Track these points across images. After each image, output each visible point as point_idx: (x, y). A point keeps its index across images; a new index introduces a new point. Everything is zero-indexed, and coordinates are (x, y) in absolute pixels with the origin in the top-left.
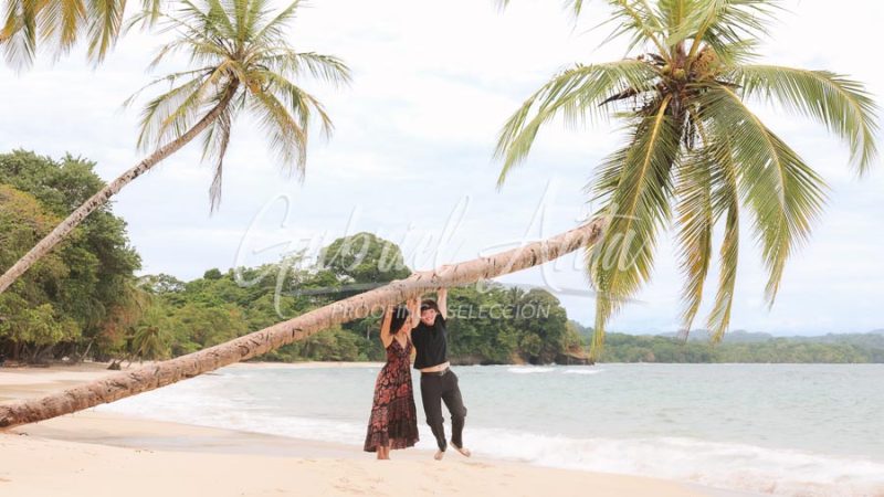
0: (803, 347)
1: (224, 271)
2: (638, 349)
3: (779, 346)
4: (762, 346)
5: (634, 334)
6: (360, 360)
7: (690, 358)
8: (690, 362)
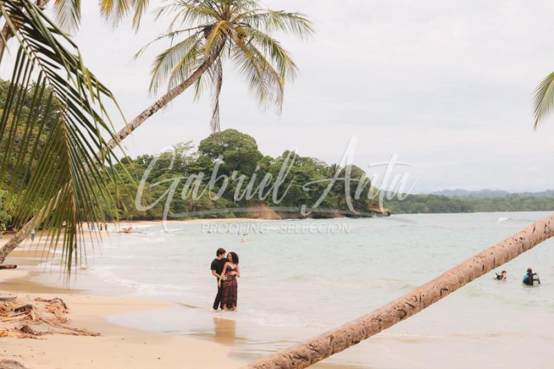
0: (530, 200)
1: (134, 158)
2: (416, 204)
3: (514, 200)
4: (503, 200)
5: (414, 194)
6: (230, 217)
7: (453, 209)
8: (453, 212)
